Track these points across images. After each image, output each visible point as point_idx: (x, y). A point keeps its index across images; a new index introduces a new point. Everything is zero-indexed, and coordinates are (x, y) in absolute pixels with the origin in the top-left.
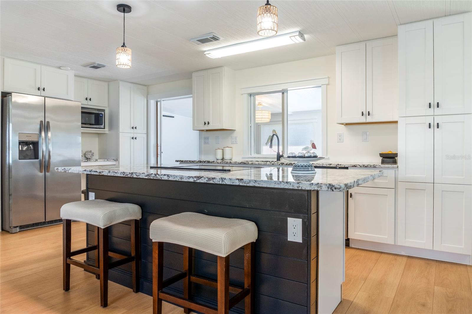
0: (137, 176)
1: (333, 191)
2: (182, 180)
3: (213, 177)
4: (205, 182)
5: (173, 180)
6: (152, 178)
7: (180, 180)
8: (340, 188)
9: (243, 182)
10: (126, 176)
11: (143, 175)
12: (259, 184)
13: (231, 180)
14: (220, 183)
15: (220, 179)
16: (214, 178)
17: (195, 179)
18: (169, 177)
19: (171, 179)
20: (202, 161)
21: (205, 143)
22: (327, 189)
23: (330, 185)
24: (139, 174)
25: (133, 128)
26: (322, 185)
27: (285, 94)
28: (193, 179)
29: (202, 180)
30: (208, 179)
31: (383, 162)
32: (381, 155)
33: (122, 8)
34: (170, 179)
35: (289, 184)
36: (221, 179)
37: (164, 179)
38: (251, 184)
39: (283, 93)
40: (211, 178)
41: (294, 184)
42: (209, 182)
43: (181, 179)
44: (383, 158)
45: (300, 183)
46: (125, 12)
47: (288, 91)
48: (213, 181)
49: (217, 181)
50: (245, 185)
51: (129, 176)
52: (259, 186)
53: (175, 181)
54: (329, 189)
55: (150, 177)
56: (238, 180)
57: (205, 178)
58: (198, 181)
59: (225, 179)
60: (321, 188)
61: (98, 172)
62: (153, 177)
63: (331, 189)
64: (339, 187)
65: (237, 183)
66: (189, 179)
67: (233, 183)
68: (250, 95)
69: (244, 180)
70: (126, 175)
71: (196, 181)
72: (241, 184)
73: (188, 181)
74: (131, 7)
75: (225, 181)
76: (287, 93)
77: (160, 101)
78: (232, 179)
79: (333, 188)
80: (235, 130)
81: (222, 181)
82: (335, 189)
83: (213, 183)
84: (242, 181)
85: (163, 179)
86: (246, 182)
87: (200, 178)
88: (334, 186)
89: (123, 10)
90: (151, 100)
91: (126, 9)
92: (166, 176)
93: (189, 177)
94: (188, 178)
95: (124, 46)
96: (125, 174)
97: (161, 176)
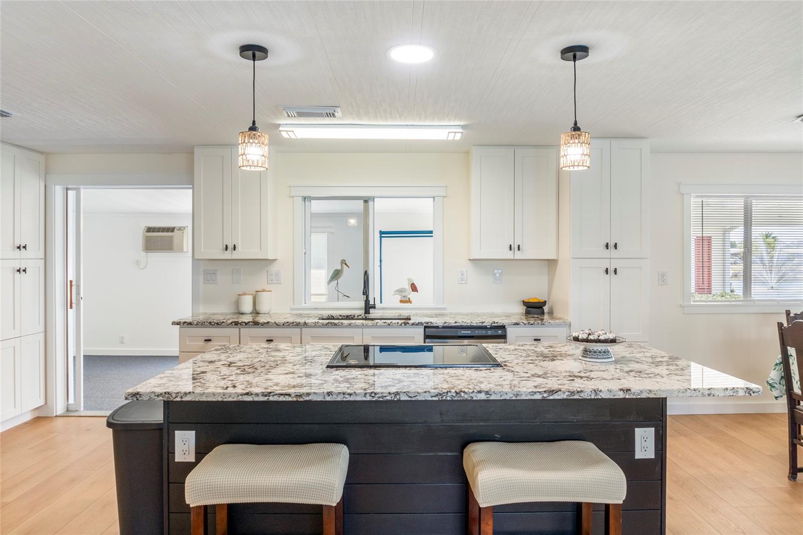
0: (411, 397)
1: (751, 395)
2: (518, 398)
3: (579, 389)
4: (565, 397)
5: (499, 398)
6: (448, 398)
7: (514, 398)
8: (759, 392)
9: (631, 393)
10: (381, 399)
11: (427, 394)
12: (655, 394)
13: (610, 392)
14: (593, 397)
15: (591, 391)
16: (581, 391)
17: (545, 395)
18: (488, 394)
19: (493, 397)
20: (240, 322)
21: (206, 281)
22: (744, 394)
23: (747, 388)
24: (417, 394)
25: (19, 248)
26: (738, 390)
27: (371, 203)
28: (542, 395)
29: (558, 395)
30: (569, 393)
31: (527, 313)
32: (525, 303)
33: (250, 53)
34: (491, 398)
35: (698, 392)
36: (593, 391)
37: (478, 399)
38: (644, 396)
39: (366, 201)
40: (576, 392)
41: (705, 391)
42: (572, 397)
43: (516, 397)
44: (528, 307)
45: (712, 390)
46: (256, 59)
47: (375, 199)
48: (580, 396)
49: (586, 395)
50: (634, 397)
51: (389, 398)
52: (655, 397)
53: (503, 400)
54: (747, 393)
55: (444, 398)
56: (622, 391)
57: (564, 393)
58: (551, 398)
59: (600, 392)
60: (737, 394)
61: (293, 396)
62: (451, 398)
63: (749, 393)
64: (758, 390)
65: (621, 395)
66: (533, 395)
67: (614, 396)
68: (305, 198)
69: (633, 390)
70: (379, 397)
71: (547, 398)
72: (627, 397)
73: (530, 398)
74: (267, 49)
75: (601, 394)
76: (374, 202)
77: (77, 190)
78: (613, 391)
79: (751, 392)
80: (277, 259)
81: (596, 394)
82: (754, 393)
83: (580, 398)
84: (629, 392)
85: (475, 398)
86: (636, 394)
87: (556, 393)
88: (752, 390)
89: (251, 56)
90: (56, 186)
91: (258, 53)
92: (483, 393)
93: (532, 392)
94: (531, 394)
95: (253, 128)
96: (377, 396)
97: (471, 395)
